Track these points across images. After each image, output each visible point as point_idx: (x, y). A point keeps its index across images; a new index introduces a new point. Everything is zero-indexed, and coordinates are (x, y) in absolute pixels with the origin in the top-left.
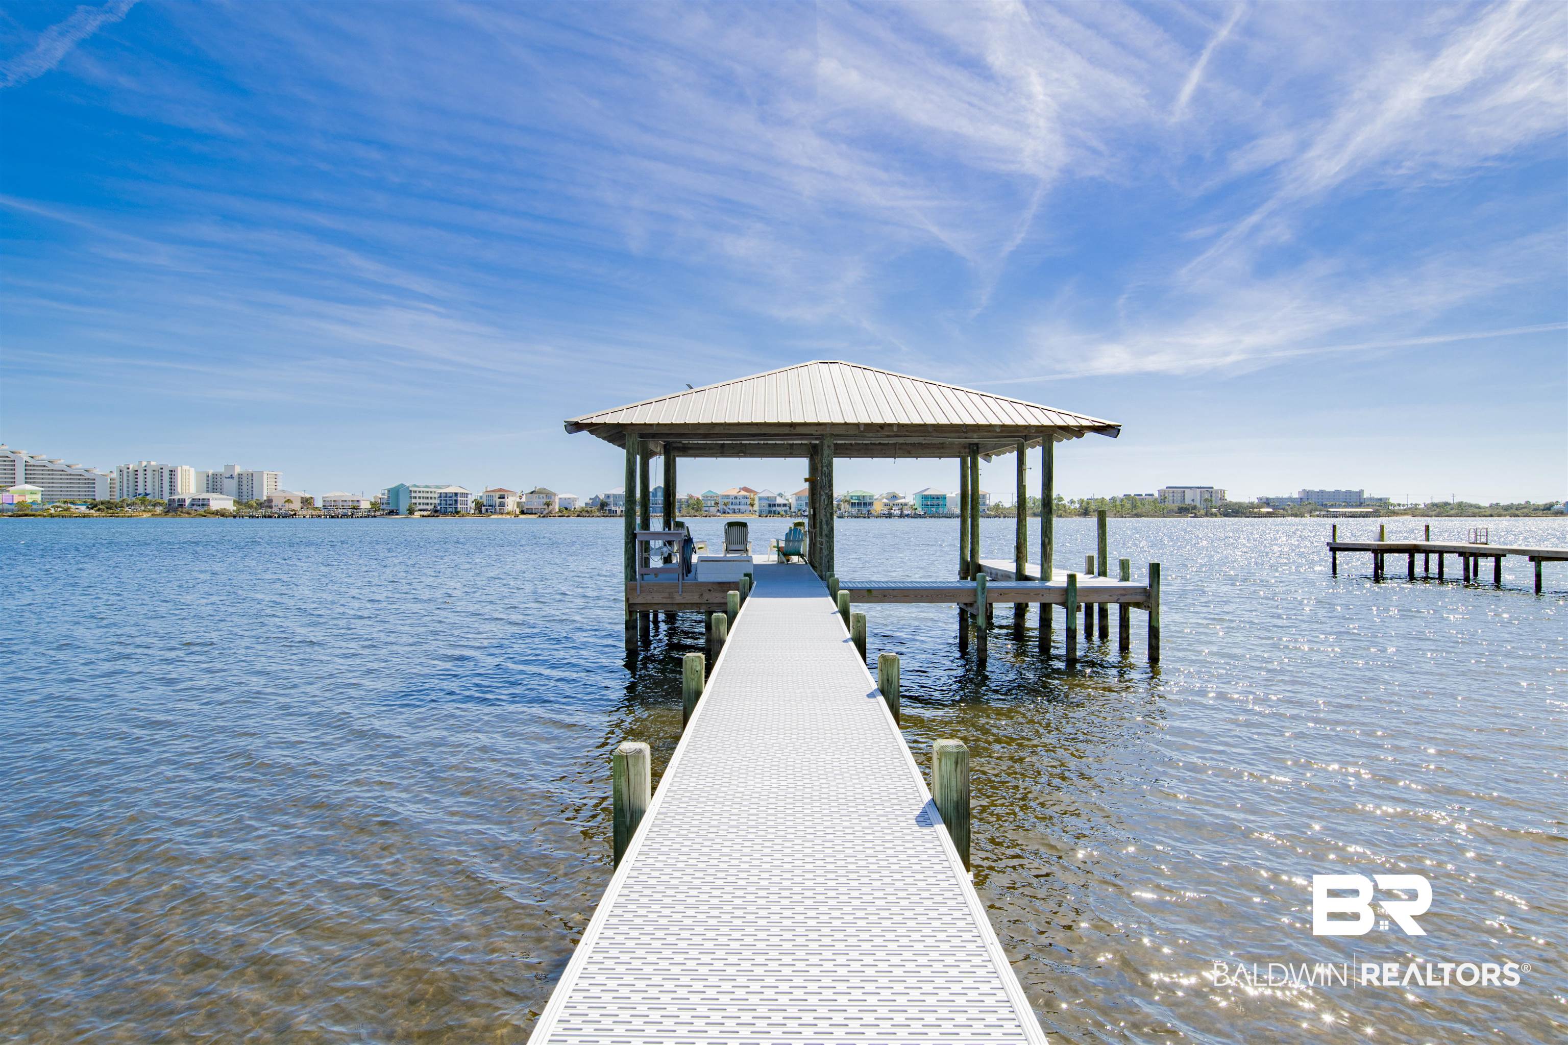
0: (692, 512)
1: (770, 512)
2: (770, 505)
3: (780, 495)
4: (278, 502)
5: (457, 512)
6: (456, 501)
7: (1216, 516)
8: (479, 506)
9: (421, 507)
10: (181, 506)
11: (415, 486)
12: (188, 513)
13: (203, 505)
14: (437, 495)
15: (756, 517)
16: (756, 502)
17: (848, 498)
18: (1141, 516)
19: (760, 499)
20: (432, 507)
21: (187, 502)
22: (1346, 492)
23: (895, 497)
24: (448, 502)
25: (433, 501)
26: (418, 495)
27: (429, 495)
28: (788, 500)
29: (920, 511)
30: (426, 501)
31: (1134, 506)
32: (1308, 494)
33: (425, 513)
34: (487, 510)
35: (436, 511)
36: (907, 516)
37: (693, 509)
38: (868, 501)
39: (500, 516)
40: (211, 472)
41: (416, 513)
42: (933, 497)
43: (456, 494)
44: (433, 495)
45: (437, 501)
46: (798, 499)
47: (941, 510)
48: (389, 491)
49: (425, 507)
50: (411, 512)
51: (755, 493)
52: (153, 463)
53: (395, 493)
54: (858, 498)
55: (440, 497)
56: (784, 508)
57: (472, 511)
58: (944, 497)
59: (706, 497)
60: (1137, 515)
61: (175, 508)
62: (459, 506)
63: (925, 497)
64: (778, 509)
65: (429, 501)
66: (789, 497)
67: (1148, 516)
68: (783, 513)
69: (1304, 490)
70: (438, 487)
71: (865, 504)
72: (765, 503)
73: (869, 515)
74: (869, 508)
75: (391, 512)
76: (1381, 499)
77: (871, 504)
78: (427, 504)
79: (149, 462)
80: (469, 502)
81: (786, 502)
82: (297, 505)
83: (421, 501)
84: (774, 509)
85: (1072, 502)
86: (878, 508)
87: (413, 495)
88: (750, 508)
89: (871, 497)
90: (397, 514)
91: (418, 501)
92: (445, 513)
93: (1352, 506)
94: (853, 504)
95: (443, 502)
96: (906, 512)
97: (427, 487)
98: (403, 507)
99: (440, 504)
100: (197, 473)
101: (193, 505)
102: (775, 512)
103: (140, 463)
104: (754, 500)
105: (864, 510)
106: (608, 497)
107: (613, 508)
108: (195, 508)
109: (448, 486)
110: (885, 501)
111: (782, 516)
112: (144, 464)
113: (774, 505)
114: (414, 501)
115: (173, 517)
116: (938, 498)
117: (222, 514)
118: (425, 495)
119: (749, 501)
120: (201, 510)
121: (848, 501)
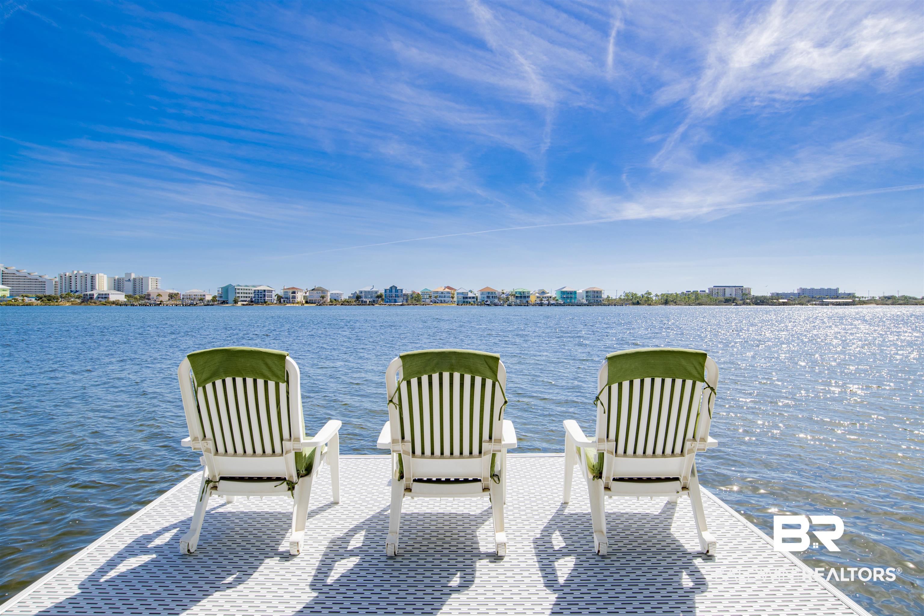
0: (414, 302)
1: (464, 302)
2: (464, 298)
3: (471, 291)
4: (153, 296)
5: (265, 302)
6: (265, 295)
7: (750, 305)
8: (279, 298)
9: (243, 299)
10: (91, 298)
11: (239, 286)
12: (95, 303)
13: (105, 298)
14: (252, 292)
15: (455, 305)
16: (455, 296)
17: (513, 293)
18: (702, 305)
19: (458, 294)
20: (249, 299)
21: (95, 296)
22: (828, 289)
23: (543, 292)
24: (260, 296)
25: (250, 295)
26: (240, 291)
27: (248, 291)
28: (475, 294)
29: (561, 301)
30: (245, 295)
31: (697, 298)
32: (803, 290)
33: (245, 303)
34: (284, 301)
35: (252, 302)
36: (552, 304)
37: (415, 300)
38: (527, 295)
39: (292, 305)
40: (117, 277)
41: (239, 303)
42: (568, 293)
43: (265, 291)
44: (250, 291)
45: (253, 295)
46: (482, 294)
47: (573, 301)
48: (222, 288)
49: (245, 299)
50: (236, 302)
51: (455, 290)
52: (81, 272)
53: (226, 290)
54: (520, 293)
55: (255, 292)
56: (473, 300)
57: (275, 302)
58: (575, 293)
59: (424, 293)
60: (699, 304)
61: (87, 300)
62: (266, 298)
63: (563, 293)
64: (470, 300)
65: (248, 295)
66: (476, 292)
67: (706, 305)
68: (472, 303)
69: (801, 288)
70: (254, 286)
71: (525, 297)
72: (461, 296)
73: (527, 304)
74: (527, 299)
75: (224, 302)
76: (850, 294)
77: (528, 297)
78: (247, 297)
79: (78, 271)
80: (273, 296)
81: (474, 296)
82: (165, 298)
83: (243, 295)
84: (467, 300)
85: (656, 295)
86: (533, 299)
87: (237, 291)
88: (452, 299)
89: (529, 292)
90: (227, 303)
91: (240, 295)
92: (257, 303)
93: (832, 298)
94: (517, 297)
95: (257, 296)
96: (552, 302)
97: (246, 286)
98: (231, 299)
99: (255, 297)
100: (108, 277)
101: (99, 298)
102: (467, 302)
103: (73, 271)
104: (454, 294)
105: (524, 301)
106: (361, 292)
107: (364, 300)
108: (100, 299)
109: (260, 286)
110: (537, 295)
111: (472, 305)
112: (75, 272)
113: (467, 298)
114: (238, 295)
115: (85, 305)
116: (571, 293)
117: (116, 303)
118: (245, 291)
119: (451, 295)
120: (103, 301)
121: (514, 295)
